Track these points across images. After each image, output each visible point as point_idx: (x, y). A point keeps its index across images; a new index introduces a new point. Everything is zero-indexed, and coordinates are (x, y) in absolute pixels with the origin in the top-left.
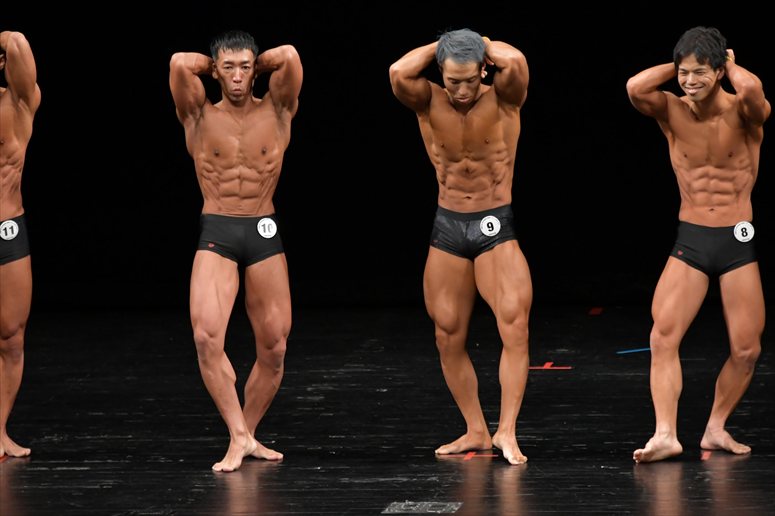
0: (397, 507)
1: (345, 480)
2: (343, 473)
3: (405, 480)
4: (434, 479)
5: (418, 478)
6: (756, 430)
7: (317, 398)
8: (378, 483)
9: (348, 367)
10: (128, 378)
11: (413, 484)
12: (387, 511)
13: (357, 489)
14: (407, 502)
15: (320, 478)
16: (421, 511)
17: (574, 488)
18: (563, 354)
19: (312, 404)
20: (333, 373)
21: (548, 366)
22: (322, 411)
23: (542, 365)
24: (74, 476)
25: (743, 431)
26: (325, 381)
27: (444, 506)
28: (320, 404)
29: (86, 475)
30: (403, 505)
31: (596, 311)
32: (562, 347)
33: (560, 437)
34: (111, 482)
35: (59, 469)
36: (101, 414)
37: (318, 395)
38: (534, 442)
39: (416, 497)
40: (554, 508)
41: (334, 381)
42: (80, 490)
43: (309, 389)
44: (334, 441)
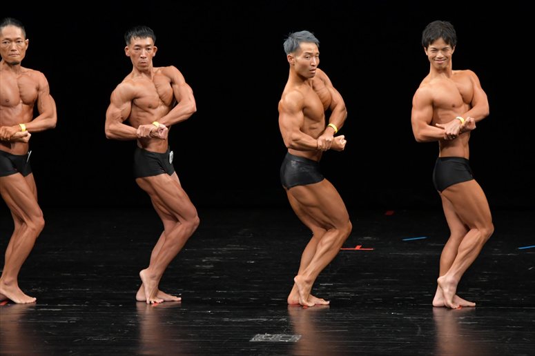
0: (259, 338)
1: (226, 320)
2: (224, 315)
3: (265, 320)
4: (284, 319)
5: (274, 319)
6: (492, 291)
7: (208, 267)
8: (248, 321)
9: (229, 247)
10: (87, 252)
11: (270, 323)
12: (253, 340)
13: (234, 325)
14: (266, 334)
15: (210, 318)
16: (275, 340)
17: (374, 327)
18: (368, 240)
19: (206, 270)
20: (219, 251)
21: (358, 248)
22: (212, 275)
23: (355, 247)
24: (51, 314)
25: (483, 291)
26: (213, 255)
27: (290, 337)
28: (211, 270)
29: (59, 315)
30: (263, 336)
31: (390, 213)
32: (367, 236)
33: (365, 294)
34: (75, 319)
35: (41, 309)
36: (69, 274)
37: (210, 264)
38: (348, 297)
39: (272, 332)
40: (361, 339)
41: (219, 255)
42: (55, 323)
43: (204, 261)
44: (220, 295)
